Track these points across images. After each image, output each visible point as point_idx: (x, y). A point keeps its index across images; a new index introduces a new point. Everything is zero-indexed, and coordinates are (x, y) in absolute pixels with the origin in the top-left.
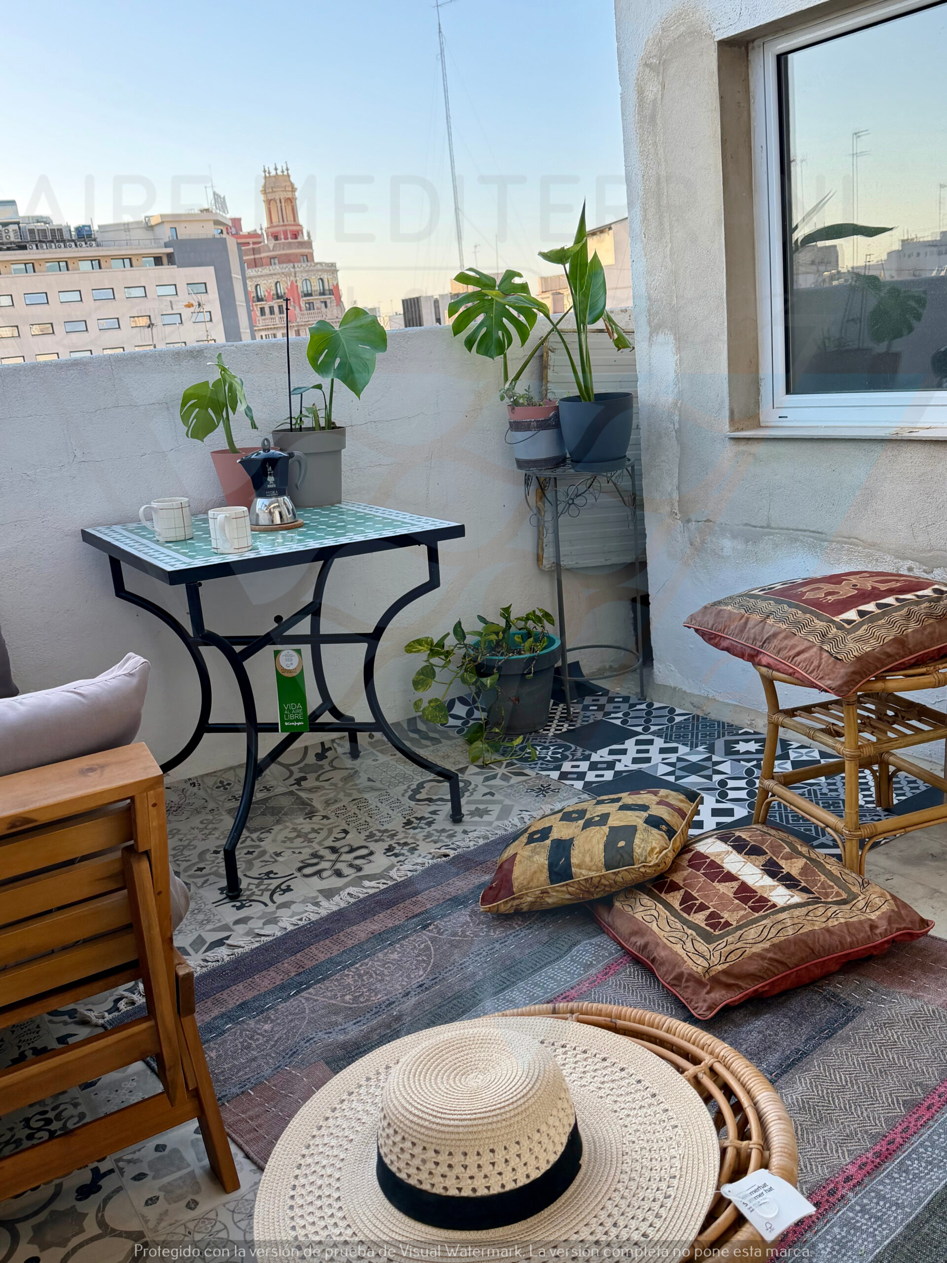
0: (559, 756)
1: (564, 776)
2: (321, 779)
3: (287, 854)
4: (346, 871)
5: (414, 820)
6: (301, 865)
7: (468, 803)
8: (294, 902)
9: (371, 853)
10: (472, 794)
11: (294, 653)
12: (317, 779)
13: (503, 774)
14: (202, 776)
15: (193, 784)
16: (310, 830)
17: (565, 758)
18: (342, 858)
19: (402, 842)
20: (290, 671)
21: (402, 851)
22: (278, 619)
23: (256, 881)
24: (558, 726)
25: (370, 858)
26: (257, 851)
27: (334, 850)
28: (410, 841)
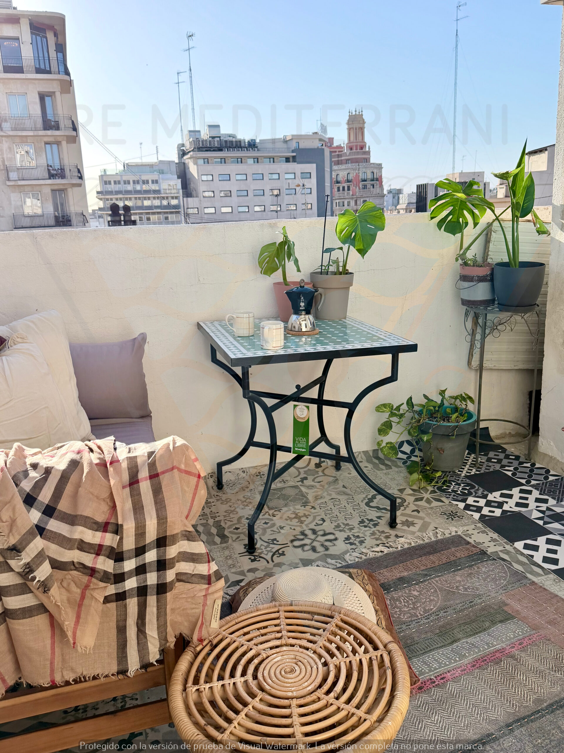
0: (466, 491)
1: (468, 507)
2: (316, 481)
3: (287, 528)
4: (320, 549)
5: (366, 520)
6: (293, 538)
7: (402, 515)
8: (284, 564)
9: (336, 539)
10: (405, 509)
11: (305, 408)
12: (313, 480)
13: (428, 498)
14: (249, 468)
15: (244, 472)
16: (303, 515)
17: (470, 494)
18: (318, 539)
19: (356, 535)
20: (302, 418)
21: (355, 542)
22: (298, 387)
23: (266, 544)
24: (469, 469)
25: (334, 542)
26: (271, 522)
27: (314, 532)
28: (361, 535)
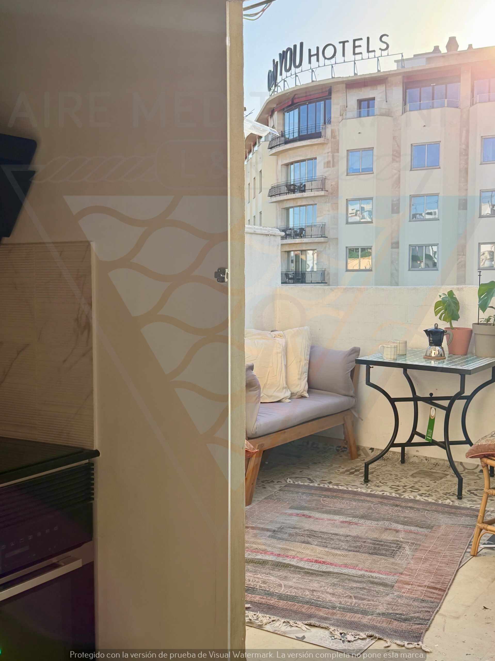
11: (434, 410)
16: (422, 482)
18: (408, 489)
19: (432, 494)
20: (433, 417)
21: (424, 495)
22: (431, 394)
